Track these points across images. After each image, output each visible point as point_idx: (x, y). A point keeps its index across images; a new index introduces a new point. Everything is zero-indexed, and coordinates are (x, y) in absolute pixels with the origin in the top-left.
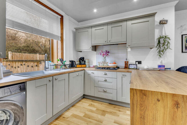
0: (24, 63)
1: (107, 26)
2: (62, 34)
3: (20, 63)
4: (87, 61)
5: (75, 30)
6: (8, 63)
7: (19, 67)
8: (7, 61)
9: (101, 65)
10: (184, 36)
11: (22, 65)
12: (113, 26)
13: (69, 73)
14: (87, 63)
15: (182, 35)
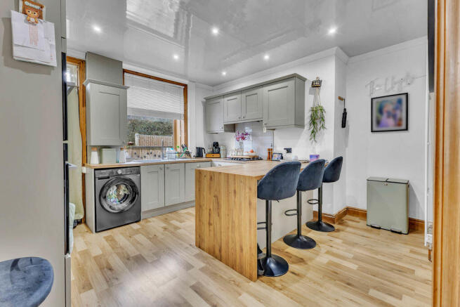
0: (151, 151)
1: (240, 95)
2: (186, 110)
3: (146, 151)
4: (221, 148)
5: (205, 100)
6: (135, 151)
7: (145, 157)
8: (133, 148)
9: (233, 154)
10: (375, 101)
11: (148, 154)
12: (248, 94)
13: (185, 163)
14: (222, 152)
15: (372, 99)
